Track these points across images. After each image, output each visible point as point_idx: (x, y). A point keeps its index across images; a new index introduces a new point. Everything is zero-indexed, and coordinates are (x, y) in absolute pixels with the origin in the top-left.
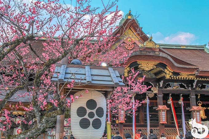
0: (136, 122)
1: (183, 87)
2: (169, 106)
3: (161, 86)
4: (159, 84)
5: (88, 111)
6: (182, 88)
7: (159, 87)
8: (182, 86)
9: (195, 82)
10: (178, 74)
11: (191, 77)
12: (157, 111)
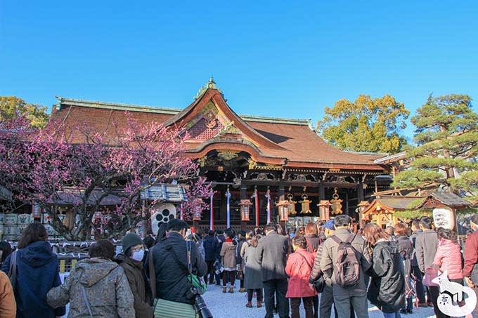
0: (214, 219)
1: (272, 178)
2: (253, 200)
3: (245, 177)
4: (243, 175)
5: (164, 217)
6: (270, 180)
7: (243, 178)
8: (269, 177)
9: (285, 173)
10: (263, 164)
11: (279, 167)
12: (239, 207)
